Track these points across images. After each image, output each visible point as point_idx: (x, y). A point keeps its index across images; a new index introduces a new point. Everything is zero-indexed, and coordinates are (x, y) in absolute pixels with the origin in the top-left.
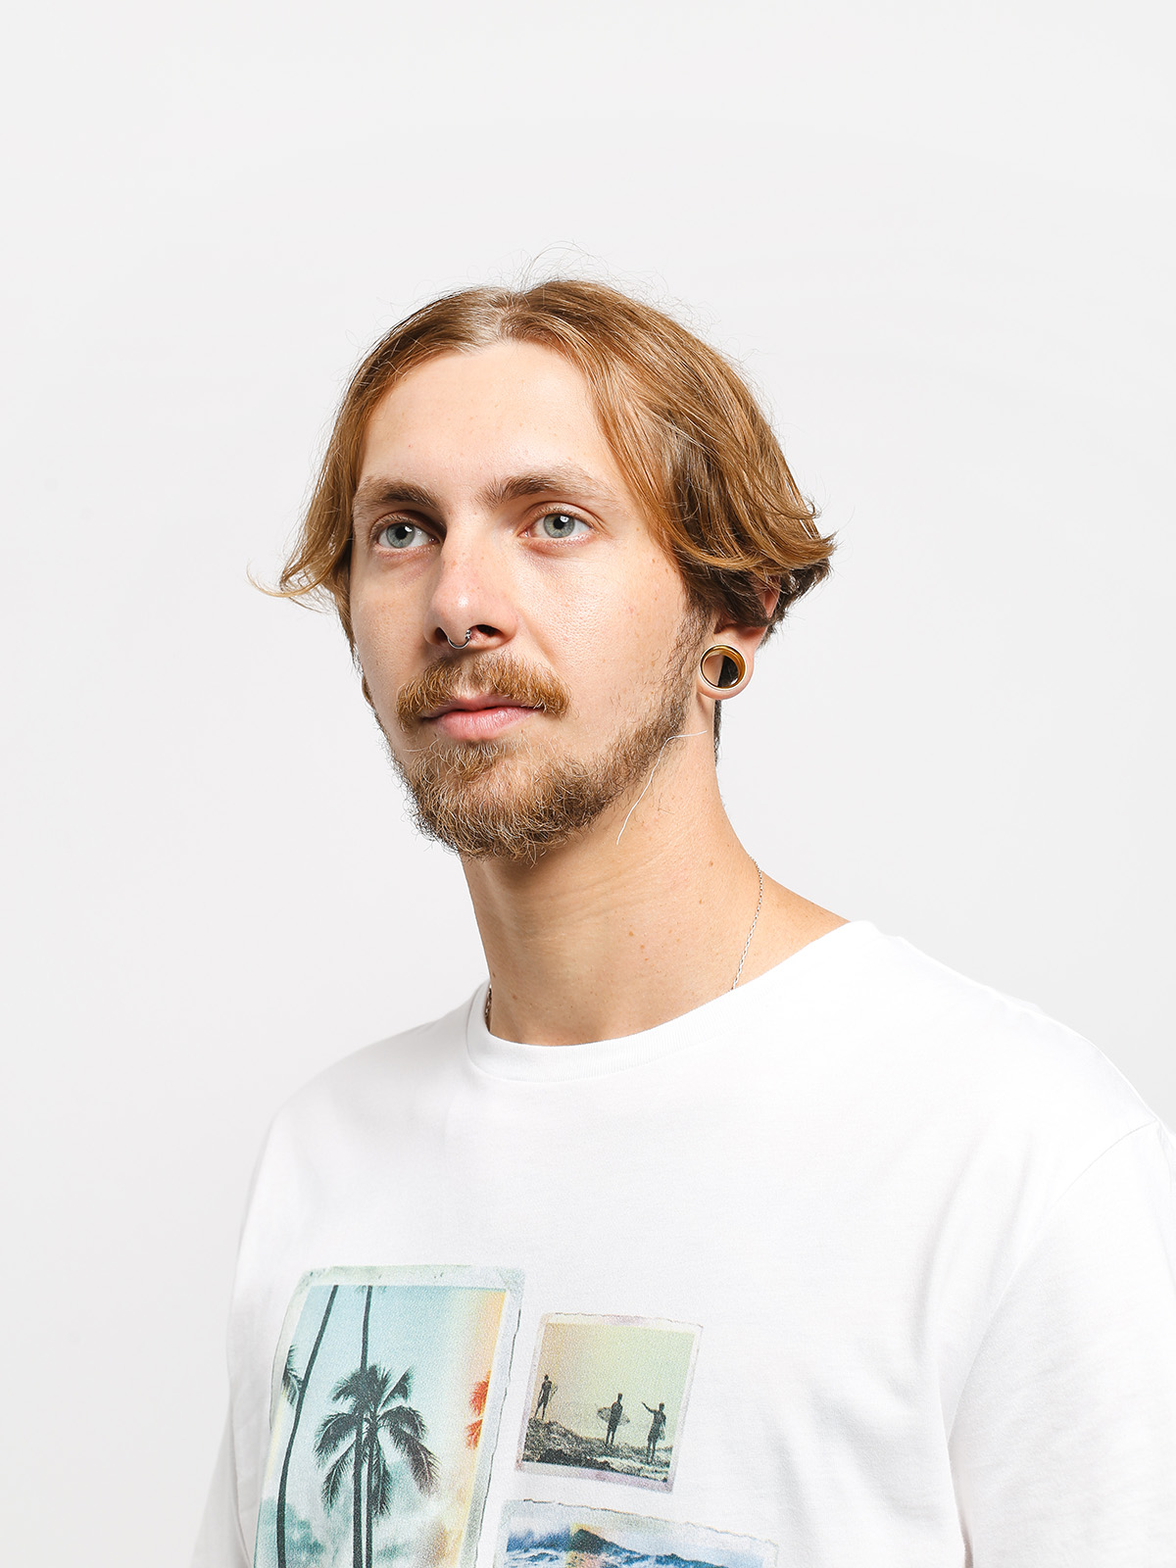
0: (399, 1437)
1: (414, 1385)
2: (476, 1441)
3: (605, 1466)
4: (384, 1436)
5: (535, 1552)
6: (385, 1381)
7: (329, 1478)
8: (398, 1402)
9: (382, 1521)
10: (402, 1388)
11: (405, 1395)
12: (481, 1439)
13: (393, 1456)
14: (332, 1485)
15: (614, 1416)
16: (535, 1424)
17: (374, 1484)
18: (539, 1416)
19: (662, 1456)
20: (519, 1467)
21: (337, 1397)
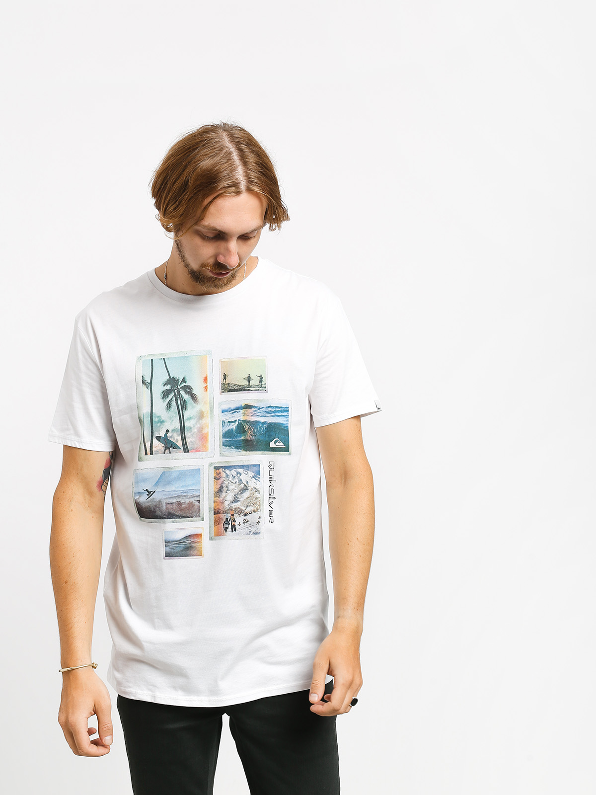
0: (186, 392)
1: (187, 379)
2: (207, 390)
3: (249, 390)
4: (182, 392)
5: (233, 412)
6: (178, 380)
7: (167, 404)
8: (184, 384)
9: (186, 412)
10: (184, 380)
11: (185, 383)
12: (208, 389)
13: (186, 397)
14: (169, 406)
15: (249, 379)
16: (223, 384)
17: (182, 404)
18: (224, 382)
19: (264, 386)
20: (221, 394)
21: (165, 385)
